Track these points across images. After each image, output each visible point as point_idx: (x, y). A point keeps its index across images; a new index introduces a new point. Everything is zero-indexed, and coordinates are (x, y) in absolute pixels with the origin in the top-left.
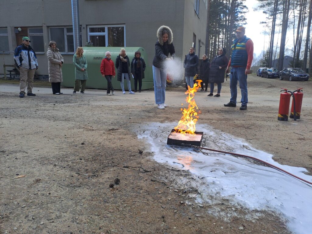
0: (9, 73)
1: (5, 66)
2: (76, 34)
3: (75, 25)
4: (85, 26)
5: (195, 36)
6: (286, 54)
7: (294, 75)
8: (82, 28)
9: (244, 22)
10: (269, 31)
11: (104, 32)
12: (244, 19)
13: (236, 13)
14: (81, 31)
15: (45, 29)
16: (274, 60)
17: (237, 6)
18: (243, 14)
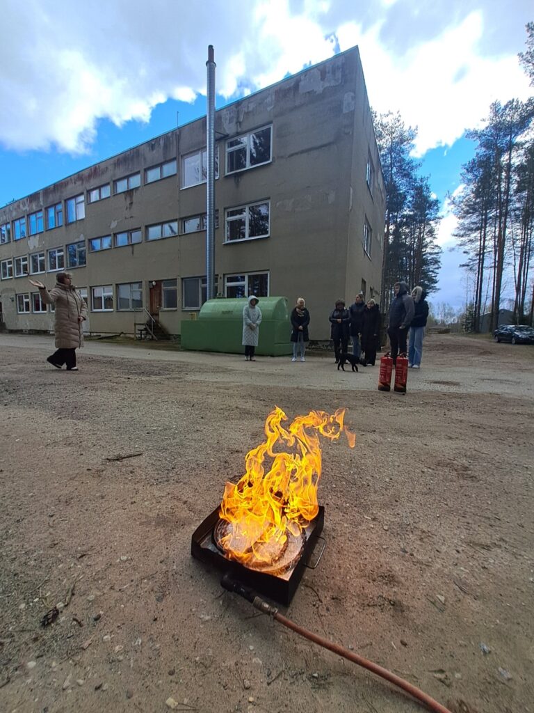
0: (139, 332)
1: (135, 324)
2: (210, 285)
3: (210, 275)
4: (222, 276)
5: (364, 282)
6: (501, 307)
7: (520, 336)
8: (219, 278)
9: (437, 266)
10: (473, 276)
11: (244, 280)
12: (436, 262)
13: (425, 255)
14: (217, 282)
15: (179, 281)
16: (483, 316)
17: (426, 246)
18: (434, 256)
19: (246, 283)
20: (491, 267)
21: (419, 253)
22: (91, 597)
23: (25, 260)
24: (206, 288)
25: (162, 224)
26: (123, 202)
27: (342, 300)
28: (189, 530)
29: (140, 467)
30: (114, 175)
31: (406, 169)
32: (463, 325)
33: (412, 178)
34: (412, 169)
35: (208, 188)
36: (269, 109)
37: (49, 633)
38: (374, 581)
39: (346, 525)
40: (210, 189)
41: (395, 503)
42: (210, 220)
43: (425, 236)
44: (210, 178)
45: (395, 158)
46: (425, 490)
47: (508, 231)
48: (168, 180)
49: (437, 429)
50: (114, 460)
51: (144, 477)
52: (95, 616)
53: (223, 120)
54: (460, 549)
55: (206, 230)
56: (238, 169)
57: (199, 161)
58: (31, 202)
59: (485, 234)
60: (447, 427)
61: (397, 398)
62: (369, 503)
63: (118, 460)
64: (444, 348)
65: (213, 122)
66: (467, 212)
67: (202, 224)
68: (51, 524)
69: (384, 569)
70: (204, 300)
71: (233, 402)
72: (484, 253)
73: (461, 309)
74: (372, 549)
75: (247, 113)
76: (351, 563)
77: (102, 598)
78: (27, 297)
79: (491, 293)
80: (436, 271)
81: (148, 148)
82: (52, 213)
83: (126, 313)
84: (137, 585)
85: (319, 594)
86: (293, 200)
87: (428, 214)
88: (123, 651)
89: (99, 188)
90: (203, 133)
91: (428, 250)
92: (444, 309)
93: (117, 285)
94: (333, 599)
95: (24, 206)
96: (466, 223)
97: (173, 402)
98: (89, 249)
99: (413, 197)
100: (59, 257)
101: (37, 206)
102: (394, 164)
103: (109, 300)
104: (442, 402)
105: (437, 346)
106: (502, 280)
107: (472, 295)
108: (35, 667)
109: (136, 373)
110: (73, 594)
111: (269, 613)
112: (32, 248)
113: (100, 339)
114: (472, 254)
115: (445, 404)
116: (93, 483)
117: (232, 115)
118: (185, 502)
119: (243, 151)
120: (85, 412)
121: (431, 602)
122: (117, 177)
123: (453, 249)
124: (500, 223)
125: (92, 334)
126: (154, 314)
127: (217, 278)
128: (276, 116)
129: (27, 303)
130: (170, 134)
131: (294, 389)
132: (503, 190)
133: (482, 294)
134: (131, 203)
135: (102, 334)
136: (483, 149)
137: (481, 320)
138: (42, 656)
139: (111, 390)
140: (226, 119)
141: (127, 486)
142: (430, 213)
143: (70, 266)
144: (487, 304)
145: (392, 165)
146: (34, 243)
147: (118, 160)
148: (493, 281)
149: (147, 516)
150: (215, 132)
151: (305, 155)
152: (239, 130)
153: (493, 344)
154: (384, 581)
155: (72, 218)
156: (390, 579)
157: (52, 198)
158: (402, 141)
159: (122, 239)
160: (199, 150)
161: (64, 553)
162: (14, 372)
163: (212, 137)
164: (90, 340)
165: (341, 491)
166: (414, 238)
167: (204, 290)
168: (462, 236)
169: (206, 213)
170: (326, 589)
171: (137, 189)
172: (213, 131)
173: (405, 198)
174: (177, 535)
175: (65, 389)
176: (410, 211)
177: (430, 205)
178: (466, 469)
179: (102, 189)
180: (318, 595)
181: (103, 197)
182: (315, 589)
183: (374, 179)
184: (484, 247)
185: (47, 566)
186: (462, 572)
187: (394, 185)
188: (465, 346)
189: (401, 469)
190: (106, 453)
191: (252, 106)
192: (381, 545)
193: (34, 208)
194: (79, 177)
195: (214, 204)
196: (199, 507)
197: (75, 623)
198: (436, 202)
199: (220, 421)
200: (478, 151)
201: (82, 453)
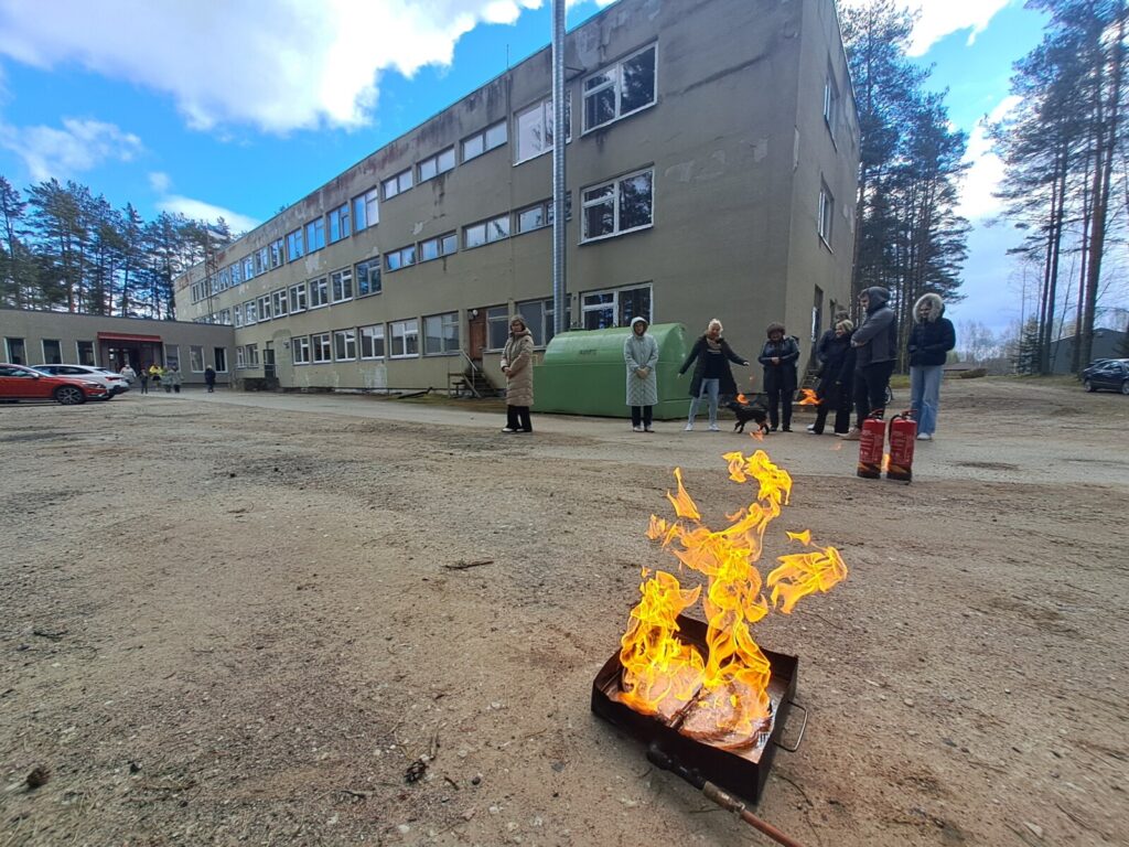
0: (455, 387)
1: (449, 375)
2: (559, 310)
3: (559, 295)
4: (577, 295)
5: (819, 292)
6: (1098, 324)
8: (572, 299)
9: (958, 256)
10: (1037, 270)
11: (612, 301)
12: (957, 247)
13: (934, 236)
14: (569, 305)
15: (511, 307)
16: (1059, 342)
17: (937, 221)
18: (955, 237)
19: (615, 305)
20: (1076, 250)
21: (923, 234)
22: (463, 753)
23: (302, 288)
24: (553, 316)
25: (485, 221)
26: (430, 193)
27: (779, 324)
28: (581, 675)
29: (493, 580)
30: (418, 154)
31: (898, 84)
32: (1013, 362)
33: (910, 99)
34: (911, 83)
35: (555, 158)
36: (651, 17)
37: (417, 794)
38: (900, 784)
39: (834, 691)
40: (558, 159)
41: (918, 664)
42: (558, 208)
43: (936, 203)
44: (558, 143)
45: (877, 67)
46: (975, 646)
47: (1114, 178)
48: (495, 153)
49: (983, 545)
50: (456, 568)
51: (502, 595)
52: (472, 778)
53: (577, 47)
54: (1061, 752)
55: (552, 225)
56: (602, 122)
57: (541, 119)
58: (308, 206)
59: (1063, 188)
60: (1002, 542)
61: (894, 490)
62: (871, 660)
63: (461, 568)
64: (977, 403)
65: (561, 52)
66: (1025, 150)
67: (547, 218)
68: (391, 649)
69: (914, 768)
70: (550, 336)
71: (612, 491)
72: (1060, 224)
73: (1007, 332)
74: (887, 733)
75: (616, 30)
76: (854, 752)
77: (477, 756)
78: (305, 342)
79: (1075, 299)
80: (958, 264)
81: (465, 108)
82: (335, 217)
83: (438, 359)
84: (522, 745)
85: (806, 792)
86: (691, 163)
87: (941, 161)
88: (518, 831)
89: (397, 176)
90: (547, 72)
91: (942, 227)
92: (973, 334)
93: (423, 318)
94: (831, 803)
95: (300, 212)
96: (1021, 170)
97: (520, 489)
98: (385, 267)
99: (912, 133)
100: (345, 281)
101: (316, 211)
102: (875, 78)
103: (411, 340)
104: (985, 498)
105: (961, 400)
106: (1101, 274)
107: (1034, 306)
108: (409, 832)
109: (459, 447)
110: (438, 746)
111: (731, 809)
112: (310, 271)
113: (402, 398)
114: (1035, 228)
115: (991, 502)
116: (434, 598)
117: (592, 36)
118: (568, 635)
119: (609, 94)
120: (404, 501)
121: (1016, 832)
122: (422, 158)
123: (994, 222)
124: (1099, 163)
125: (391, 392)
126: (476, 359)
127: (569, 300)
128: (664, 27)
129: (306, 349)
130: (496, 83)
131: (706, 472)
132: (1105, 98)
133: (1057, 302)
134: (442, 195)
135: (402, 391)
136: (1062, 25)
137: (1052, 352)
138: (415, 820)
139: (430, 469)
140: (582, 45)
141: (481, 606)
142: (946, 160)
143: (361, 294)
144: (1066, 320)
145: (870, 81)
146: (313, 265)
147: (423, 132)
148: (1079, 277)
149: (517, 651)
150: (566, 68)
151: (712, 85)
152: (604, 58)
153: (1079, 395)
154: (919, 786)
155: (362, 226)
156: (930, 785)
157: (336, 198)
158: (890, 35)
159: (430, 250)
160: (539, 100)
161: (416, 690)
162: (300, 445)
163: (561, 76)
164: (388, 400)
165: (819, 638)
166: (913, 208)
167: (550, 318)
168: (1015, 195)
169: (552, 198)
170: (815, 785)
171: (449, 172)
172: (561, 67)
173: (896, 137)
174: (565, 680)
175: (371, 468)
176: (905, 160)
177: (947, 145)
178: (1053, 616)
179: (402, 178)
180: (803, 794)
181: (402, 189)
182: (797, 783)
183: (838, 111)
184: (1061, 213)
185: (397, 705)
186: (1071, 789)
187: (875, 117)
188: (1021, 400)
189: (922, 607)
190: (443, 558)
191: (624, 16)
192: (905, 729)
193: (313, 213)
194: (371, 163)
195: (565, 183)
196: (591, 644)
197: (447, 783)
198: (960, 137)
199: (597, 519)
200: (1049, 31)
201: (412, 556)
